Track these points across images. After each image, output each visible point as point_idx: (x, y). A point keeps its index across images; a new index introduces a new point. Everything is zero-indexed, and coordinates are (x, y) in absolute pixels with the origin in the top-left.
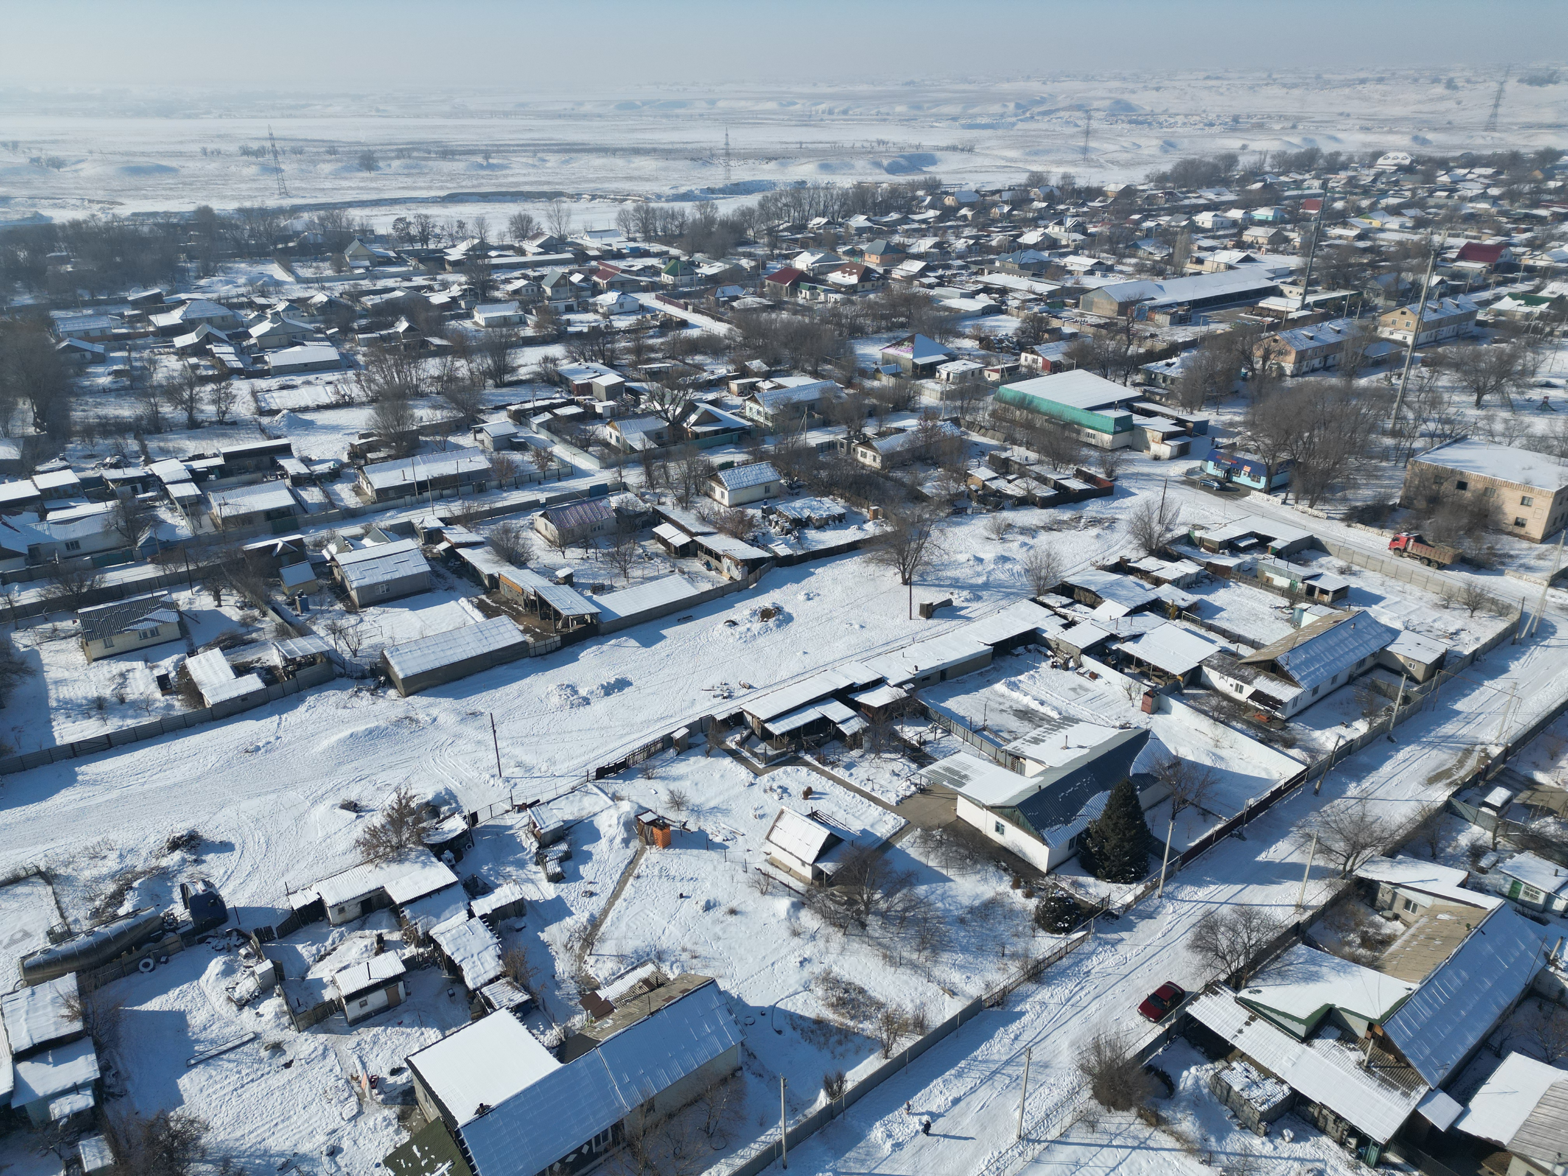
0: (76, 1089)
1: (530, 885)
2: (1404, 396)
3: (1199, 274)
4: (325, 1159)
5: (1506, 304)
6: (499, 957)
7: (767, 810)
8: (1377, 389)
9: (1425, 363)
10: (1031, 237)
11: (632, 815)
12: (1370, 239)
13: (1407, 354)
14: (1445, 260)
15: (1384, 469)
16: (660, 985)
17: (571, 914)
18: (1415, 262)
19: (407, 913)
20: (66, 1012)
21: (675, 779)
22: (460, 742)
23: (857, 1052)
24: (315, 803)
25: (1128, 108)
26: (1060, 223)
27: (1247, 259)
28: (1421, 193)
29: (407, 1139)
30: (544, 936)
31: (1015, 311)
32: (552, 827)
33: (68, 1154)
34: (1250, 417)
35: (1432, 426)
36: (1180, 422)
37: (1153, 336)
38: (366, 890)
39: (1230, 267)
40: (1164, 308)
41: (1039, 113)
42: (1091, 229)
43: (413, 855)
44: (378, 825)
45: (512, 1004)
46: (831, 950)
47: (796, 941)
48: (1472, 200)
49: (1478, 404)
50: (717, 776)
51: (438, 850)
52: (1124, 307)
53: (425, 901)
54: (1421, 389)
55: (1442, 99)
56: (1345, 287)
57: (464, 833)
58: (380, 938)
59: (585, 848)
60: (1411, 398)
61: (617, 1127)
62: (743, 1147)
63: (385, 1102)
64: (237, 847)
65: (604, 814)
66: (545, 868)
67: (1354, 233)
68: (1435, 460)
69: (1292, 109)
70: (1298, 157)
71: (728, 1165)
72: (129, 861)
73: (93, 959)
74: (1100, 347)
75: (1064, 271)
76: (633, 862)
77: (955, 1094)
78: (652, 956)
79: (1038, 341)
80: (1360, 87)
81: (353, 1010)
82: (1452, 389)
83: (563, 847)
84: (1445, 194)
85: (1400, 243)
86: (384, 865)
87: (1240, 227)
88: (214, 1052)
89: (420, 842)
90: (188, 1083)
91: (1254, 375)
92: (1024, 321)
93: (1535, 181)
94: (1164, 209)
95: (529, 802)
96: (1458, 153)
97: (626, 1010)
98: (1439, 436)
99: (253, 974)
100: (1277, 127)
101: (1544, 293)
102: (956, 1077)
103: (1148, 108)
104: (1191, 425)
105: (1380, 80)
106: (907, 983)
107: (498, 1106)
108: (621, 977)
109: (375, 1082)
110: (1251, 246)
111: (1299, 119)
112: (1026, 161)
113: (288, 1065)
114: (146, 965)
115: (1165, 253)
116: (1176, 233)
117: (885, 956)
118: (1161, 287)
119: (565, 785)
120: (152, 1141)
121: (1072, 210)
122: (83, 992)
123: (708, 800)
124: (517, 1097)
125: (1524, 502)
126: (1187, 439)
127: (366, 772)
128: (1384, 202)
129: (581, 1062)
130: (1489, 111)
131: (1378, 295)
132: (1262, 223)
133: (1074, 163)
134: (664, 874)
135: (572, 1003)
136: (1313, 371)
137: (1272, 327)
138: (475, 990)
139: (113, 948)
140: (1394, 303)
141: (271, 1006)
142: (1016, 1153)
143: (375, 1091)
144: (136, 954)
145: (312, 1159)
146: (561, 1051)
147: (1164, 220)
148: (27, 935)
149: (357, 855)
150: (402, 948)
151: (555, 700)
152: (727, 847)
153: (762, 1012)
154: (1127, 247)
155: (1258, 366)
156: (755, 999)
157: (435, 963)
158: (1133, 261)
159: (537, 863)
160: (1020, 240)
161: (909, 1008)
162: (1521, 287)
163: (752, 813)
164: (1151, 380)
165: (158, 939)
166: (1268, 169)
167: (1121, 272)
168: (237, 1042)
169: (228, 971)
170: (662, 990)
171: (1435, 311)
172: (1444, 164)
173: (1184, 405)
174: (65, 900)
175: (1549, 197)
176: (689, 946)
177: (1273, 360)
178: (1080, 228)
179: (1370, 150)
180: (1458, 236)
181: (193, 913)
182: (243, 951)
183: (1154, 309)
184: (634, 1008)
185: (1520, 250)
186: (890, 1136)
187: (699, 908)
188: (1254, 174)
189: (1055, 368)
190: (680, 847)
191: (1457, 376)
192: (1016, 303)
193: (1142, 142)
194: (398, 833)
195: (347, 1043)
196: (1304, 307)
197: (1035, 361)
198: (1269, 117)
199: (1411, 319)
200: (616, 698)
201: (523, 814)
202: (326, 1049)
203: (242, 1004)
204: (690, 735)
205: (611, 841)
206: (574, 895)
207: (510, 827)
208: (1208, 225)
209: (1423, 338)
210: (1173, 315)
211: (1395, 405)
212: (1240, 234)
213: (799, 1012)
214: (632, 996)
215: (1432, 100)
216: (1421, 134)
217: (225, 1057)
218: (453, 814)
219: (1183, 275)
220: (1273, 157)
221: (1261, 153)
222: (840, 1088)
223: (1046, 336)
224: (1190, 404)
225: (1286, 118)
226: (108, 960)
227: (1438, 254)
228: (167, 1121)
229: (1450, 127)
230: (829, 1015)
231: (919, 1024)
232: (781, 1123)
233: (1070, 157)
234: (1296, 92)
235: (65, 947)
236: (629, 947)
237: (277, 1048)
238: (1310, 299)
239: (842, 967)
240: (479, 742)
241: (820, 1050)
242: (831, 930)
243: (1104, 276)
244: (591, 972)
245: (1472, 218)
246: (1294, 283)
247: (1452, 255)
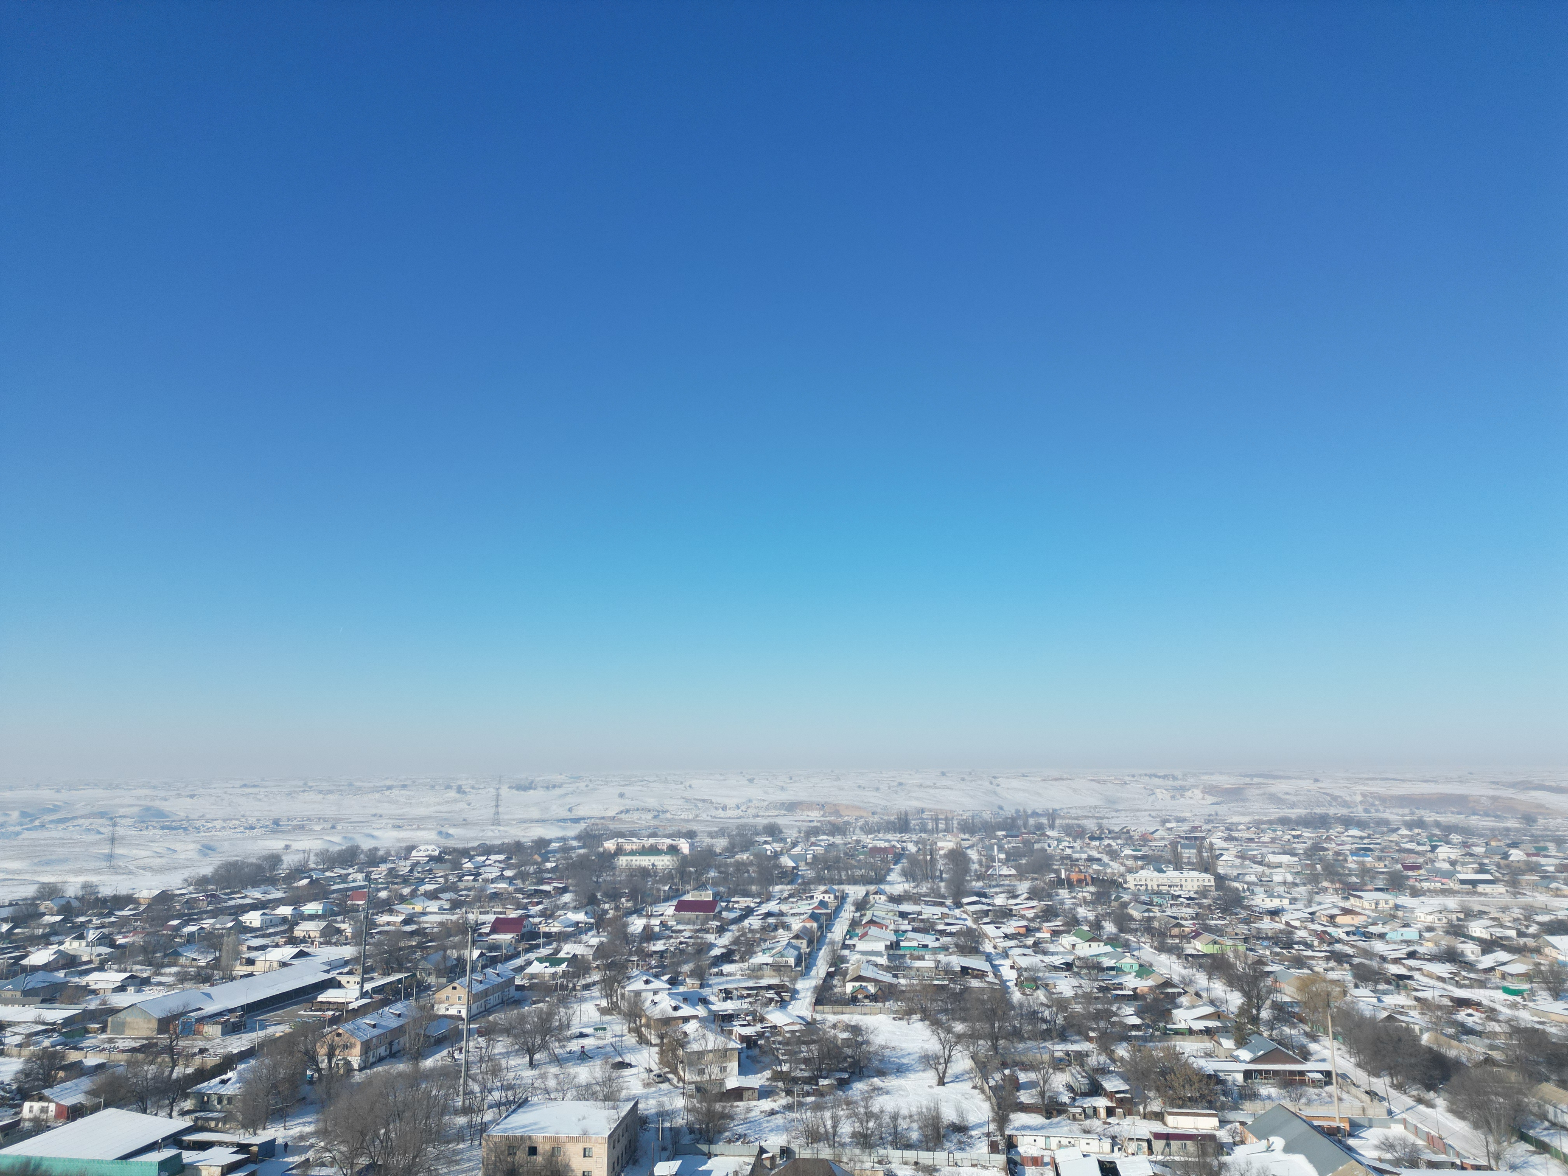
2: (467, 1070)
3: (251, 975)
5: (536, 968)
8: (444, 1067)
9: (481, 1033)
10: (40, 957)
12: (415, 923)
13: (463, 1026)
14: (480, 935)
15: (462, 1152)
18: (457, 939)
25: (160, 814)
26: (81, 937)
27: (301, 954)
28: (453, 879)
31: (15, 1050)
34: (321, 1125)
35: (496, 1095)
36: (242, 1148)
37: (202, 1051)
39: (284, 964)
40: (212, 1018)
41: (51, 822)
42: (120, 940)
48: (493, 881)
49: (532, 1065)
52: (165, 1024)
54: (481, 1060)
55: (455, 801)
56: (400, 971)
60: (474, 1070)
67: (400, 918)
68: (505, 1131)
69: (330, 811)
70: (341, 854)
74: (136, 1075)
75: (87, 991)
79: (49, 1082)
80: (387, 793)
82: (508, 1054)
84: (472, 878)
85: (441, 924)
87: (290, 923)
91: (320, 1075)
92: (28, 1061)
93: (536, 863)
94: (206, 912)
96: (476, 844)
98: (504, 1104)
100: (318, 828)
101: (562, 955)
103: (182, 814)
104: (255, 1149)
105: (404, 787)
110: (303, 941)
111: (338, 820)
112: (35, 872)
115: (210, 957)
116: (222, 935)
118: (208, 995)
121: (96, 921)
125: (586, 1153)
126: (252, 1167)
128: (422, 889)
130: (493, 810)
131: (430, 974)
132: (312, 917)
133: (97, 871)
136: (381, 1060)
137: (334, 1021)
140: (444, 980)
147: (208, 923)
154: (165, 956)
155: (324, 1065)
158: (174, 970)
160: (24, 962)
162: (544, 952)
164: (203, 1104)
166: (313, 866)
167: (160, 984)
171: (481, 982)
172: (466, 853)
173: (245, 1126)
175: (549, 876)
177: (339, 1055)
178: (106, 940)
179: (404, 845)
180: (488, 913)
183: (201, 1020)
185: (537, 920)
188: (300, 871)
189: (74, 1113)
191: (509, 1040)
192: (18, 1039)
193: (178, 846)
196: (364, 995)
197: (44, 1110)
198: (309, 819)
199: (462, 993)
208: (257, 924)
209: (475, 1009)
210: (224, 1024)
211: (461, 1081)
212: (291, 929)
215: (448, 802)
216: (444, 830)
219: (232, 979)
220: (317, 855)
221: (304, 851)
223: (61, 1074)
224: (252, 1123)
225: (325, 820)
227: (474, 931)
229: (465, 823)
233: (93, 865)
234: (331, 797)
238: (368, 986)
243: (139, 991)
245: (496, 896)
246: (350, 973)
247: (486, 929)
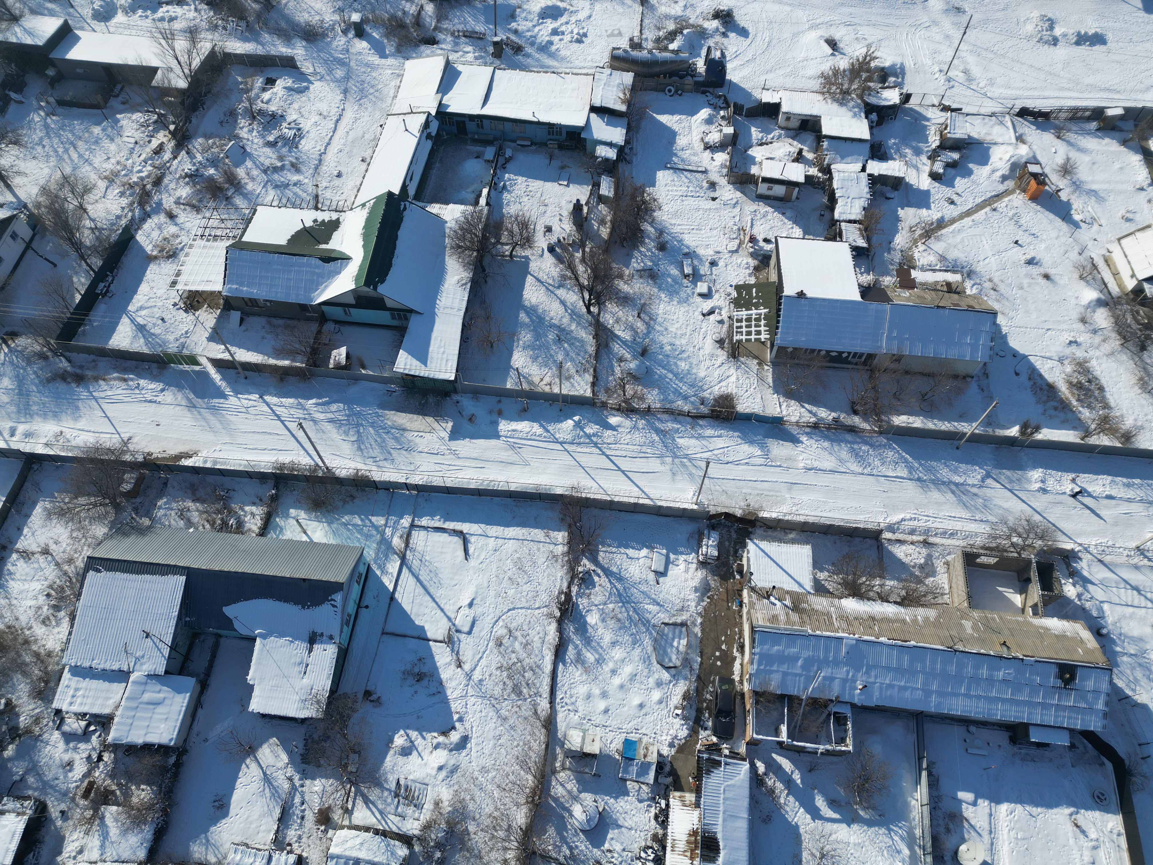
0: (610, 145)
1: (914, 171)
4: (707, 264)
6: (864, 209)
7: (1137, 217)
11: (1023, 160)
16: (956, 292)
17: (928, 208)
19: (825, 144)
20: (622, 96)
21: (1080, 150)
22: (934, 29)
23: (1063, 422)
24: (812, 28)
29: (753, 282)
30: (901, 212)
32: (957, 136)
33: (596, 178)
38: (809, 113)
43: (852, 104)
44: (842, 68)
45: (854, 244)
46: (1102, 348)
47: (1080, 326)
50: (1117, 165)
51: (869, 109)
53: (842, 143)
57: (893, 107)
58: (800, 152)
59: (971, 165)
61: (871, 356)
62: (940, 420)
63: (752, 255)
64: (751, 36)
65: (1003, 148)
66: (933, 164)
71: (923, 422)
72: (688, 13)
73: (646, 70)
76: (998, 197)
77: (1114, 493)
78: (965, 270)
81: (762, 189)
83: (956, 156)
86: (829, 101)
88: (681, 167)
89: (861, 97)
90: (663, 176)
95: (954, 106)
97: (922, 293)
99: (721, 131)
102: (1124, 484)
106: (1142, 406)
107: (811, 298)
108: (934, 271)
109: (753, 240)
113: (714, 199)
114: (670, 91)
117: (1141, 379)
119: (989, 107)
120: (633, 197)
122: (634, 88)
123: (1093, 182)
124: (824, 300)
127: (856, 21)
129: (874, 306)
134: (1016, 219)
135: (891, 267)
138: (837, 221)
139: (657, 70)
141: (722, 157)
142: (1126, 553)
143: (751, 245)
144: (667, 80)
145: (701, 260)
146: (866, 291)
148: (620, 34)
149: (816, 84)
150: (810, 166)
151: (1030, 28)
152: (1080, 228)
153: (1015, 354)
156: (1015, 343)
157: (823, 189)
159: (929, 158)
161: (1128, 423)
163: (1122, 212)
165: (682, 77)
168: (695, 169)
169: (709, 121)
170: (955, 296)
174: (646, 21)
176: (996, 280)
181: (707, 71)
182: (722, 113)
184: (929, 296)
186: (1043, 481)
187: (1023, 258)
190: (1043, 206)
194: (851, 82)
195: (750, 207)
200: (1083, 50)
201: (943, 114)
202: (737, 203)
203: (708, 147)
204: (1121, 118)
205: (994, 171)
206: (940, 196)
207: (928, 120)
213: (1042, 371)
214: (933, 288)
217: (685, 173)
218: (895, 87)
222: (1032, 433)
226: (653, 76)
228: (644, 192)
230: (1063, 389)
231: (1127, 437)
232: (975, 425)
235: (635, 54)
236: (952, 255)
237: (713, 185)
239: (1100, 364)
240: (948, 36)
241: (1038, 403)
242: (1114, 335)
244: (916, 255)
